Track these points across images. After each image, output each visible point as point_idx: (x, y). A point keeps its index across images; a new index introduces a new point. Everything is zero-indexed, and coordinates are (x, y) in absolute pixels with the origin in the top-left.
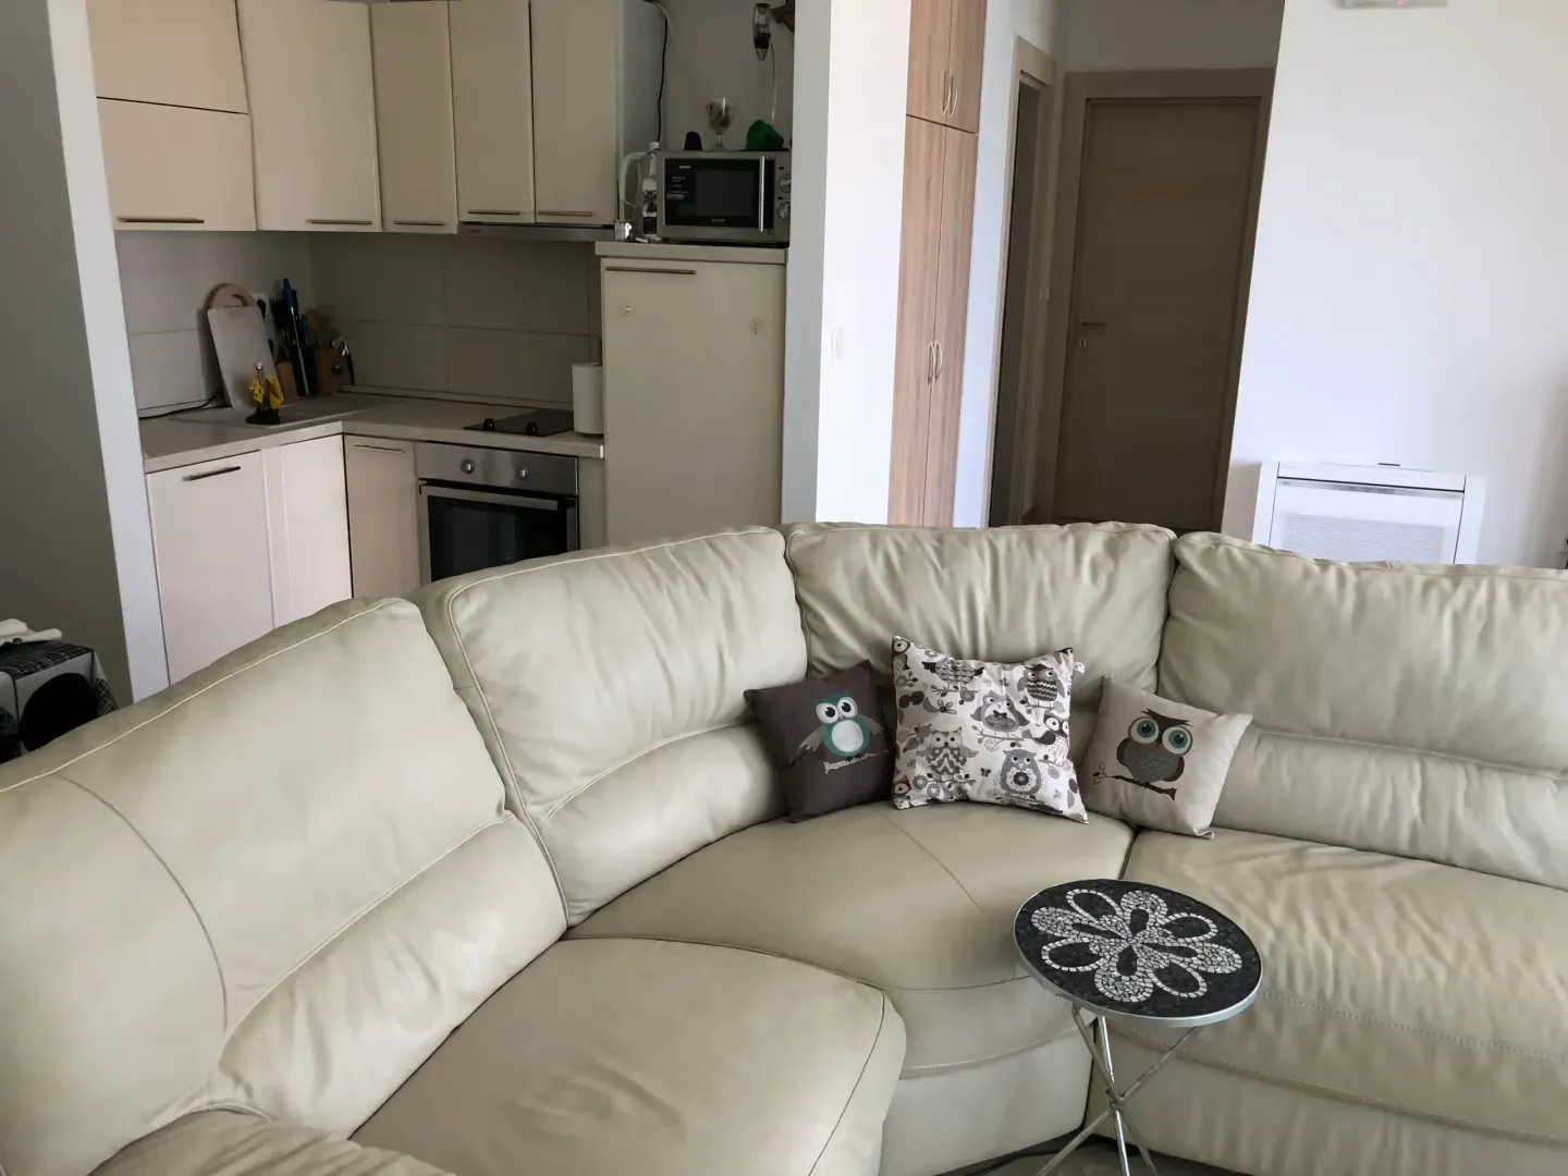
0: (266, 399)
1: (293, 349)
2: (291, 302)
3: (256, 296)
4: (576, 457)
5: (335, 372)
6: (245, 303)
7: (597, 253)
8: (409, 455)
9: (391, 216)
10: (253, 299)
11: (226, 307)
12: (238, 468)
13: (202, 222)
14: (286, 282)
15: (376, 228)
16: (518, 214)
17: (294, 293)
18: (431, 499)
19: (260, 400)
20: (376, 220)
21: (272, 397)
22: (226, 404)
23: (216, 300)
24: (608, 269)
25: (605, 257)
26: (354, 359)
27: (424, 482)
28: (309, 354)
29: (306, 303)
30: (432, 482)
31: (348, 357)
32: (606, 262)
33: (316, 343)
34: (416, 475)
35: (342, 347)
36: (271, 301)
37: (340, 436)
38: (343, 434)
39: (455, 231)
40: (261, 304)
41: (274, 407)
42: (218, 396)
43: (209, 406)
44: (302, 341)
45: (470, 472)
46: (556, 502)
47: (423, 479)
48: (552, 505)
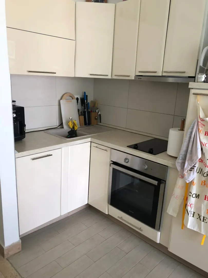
0: (73, 128)
1: (84, 112)
2: (85, 99)
3: (76, 97)
4: (167, 166)
5: (96, 119)
6: (73, 99)
7: (189, 87)
8: (109, 153)
9: (114, 73)
10: (75, 97)
11: (66, 99)
12: (52, 155)
13: (55, 73)
14: (85, 92)
15: (109, 77)
16: (156, 72)
17: (87, 96)
18: (113, 169)
19: (72, 128)
20: (110, 75)
21: (75, 126)
22: (63, 128)
23: (64, 97)
24: (194, 94)
25: (192, 89)
26: (101, 115)
27: (112, 162)
28: (89, 113)
29: (90, 99)
30: (115, 163)
31: (100, 115)
32: (192, 91)
33: (92, 111)
34: (110, 159)
35: (99, 112)
36: (81, 98)
37: (90, 142)
38: (91, 142)
39: (133, 78)
40: (77, 99)
41: (75, 129)
42: (61, 124)
43: (59, 127)
44: (87, 110)
45: (127, 163)
46: (157, 182)
47: (112, 161)
48: (155, 183)
